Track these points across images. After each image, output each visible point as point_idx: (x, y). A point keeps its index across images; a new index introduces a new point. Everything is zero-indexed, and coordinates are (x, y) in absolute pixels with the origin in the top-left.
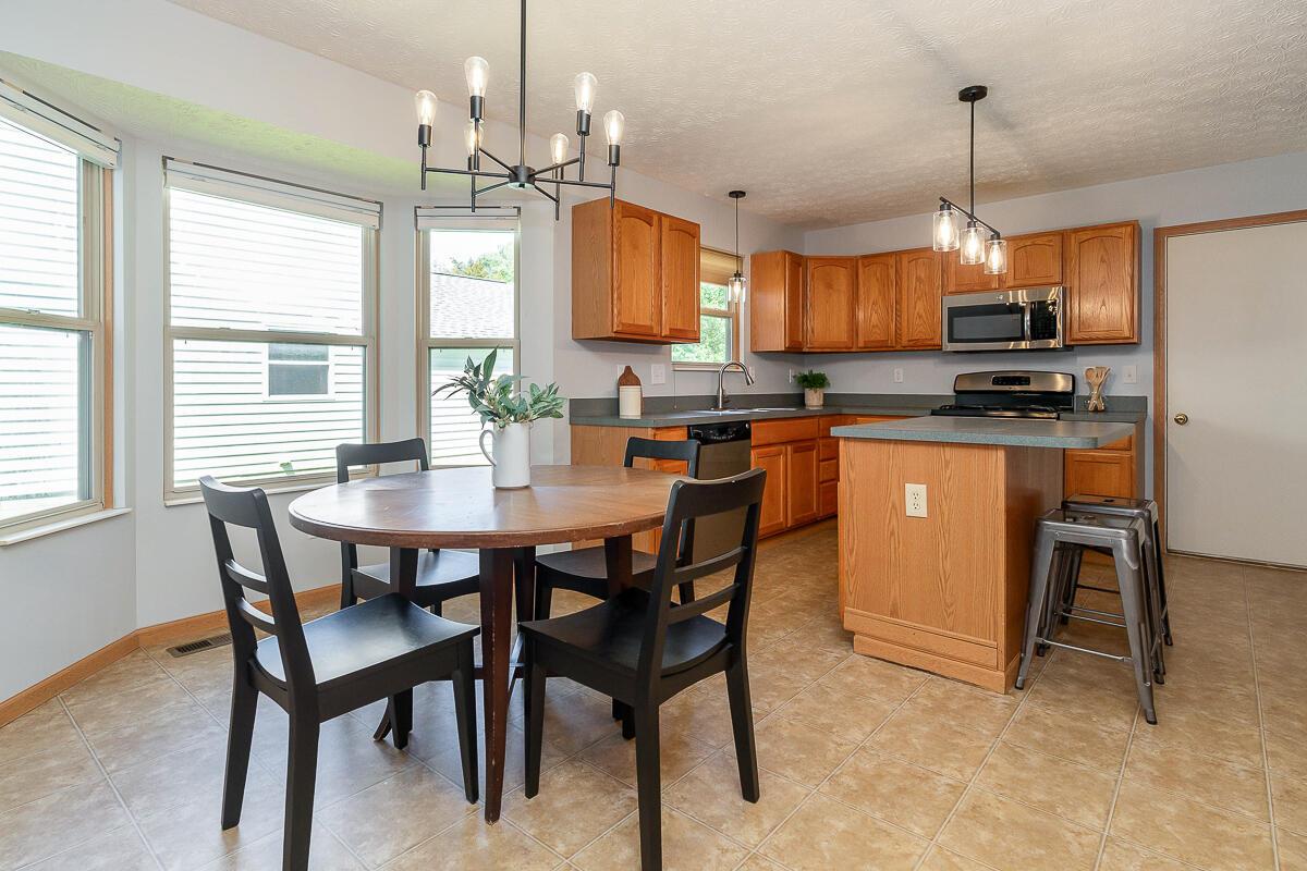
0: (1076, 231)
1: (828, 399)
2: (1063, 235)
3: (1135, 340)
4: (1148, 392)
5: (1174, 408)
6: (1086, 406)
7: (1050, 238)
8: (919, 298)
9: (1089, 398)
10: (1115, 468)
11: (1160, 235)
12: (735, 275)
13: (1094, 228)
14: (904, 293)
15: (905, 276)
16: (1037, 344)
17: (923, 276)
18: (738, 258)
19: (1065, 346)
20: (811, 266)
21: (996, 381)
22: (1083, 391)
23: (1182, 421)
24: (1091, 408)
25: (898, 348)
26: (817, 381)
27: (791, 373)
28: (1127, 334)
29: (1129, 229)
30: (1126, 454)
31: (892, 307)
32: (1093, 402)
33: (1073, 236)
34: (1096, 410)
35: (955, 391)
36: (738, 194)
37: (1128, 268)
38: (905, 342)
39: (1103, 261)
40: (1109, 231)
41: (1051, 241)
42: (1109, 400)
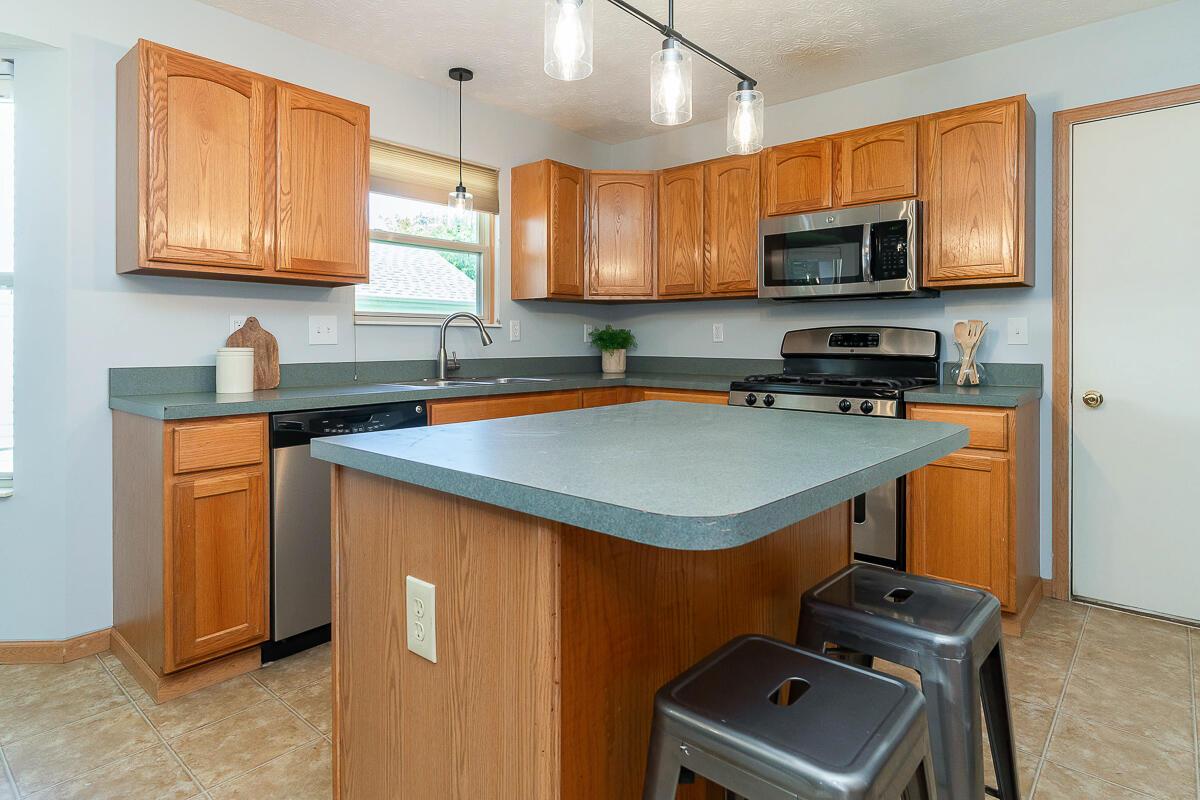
0: (937, 116)
1: (634, 366)
2: (918, 125)
3: (1020, 279)
4: (1044, 357)
5: (1084, 382)
6: (954, 378)
7: (902, 129)
8: (731, 225)
9: (958, 366)
10: (984, 478)
11: (1063, 121)
12: (458, 189)
13: (962, 111)
14: (714, 218)
15: (714, 195)
16: (881, 286)
17: (736, 194)
18: (493, 173)
19: (920, 288)
20: (596, 183)
21: (834, 342)
22: (950, 355)
23: (1094, 402)
24: (960, 381)
25: (708, 294)
26: (619, 340)
27: (587, 329)
28: (1008, 268)
29: (1013, 108)
30: (1000, 457)
31: (699, 237)
32: (964, 371)
33: (932, 124)
34: (968, 385)
35: (783, 355)
36: (461, 74)
37: (1010, 170)
38: (714, 288)
39: (974, 159)
40: (985, 113)
41: (900, 134)
42: (986, 369)
